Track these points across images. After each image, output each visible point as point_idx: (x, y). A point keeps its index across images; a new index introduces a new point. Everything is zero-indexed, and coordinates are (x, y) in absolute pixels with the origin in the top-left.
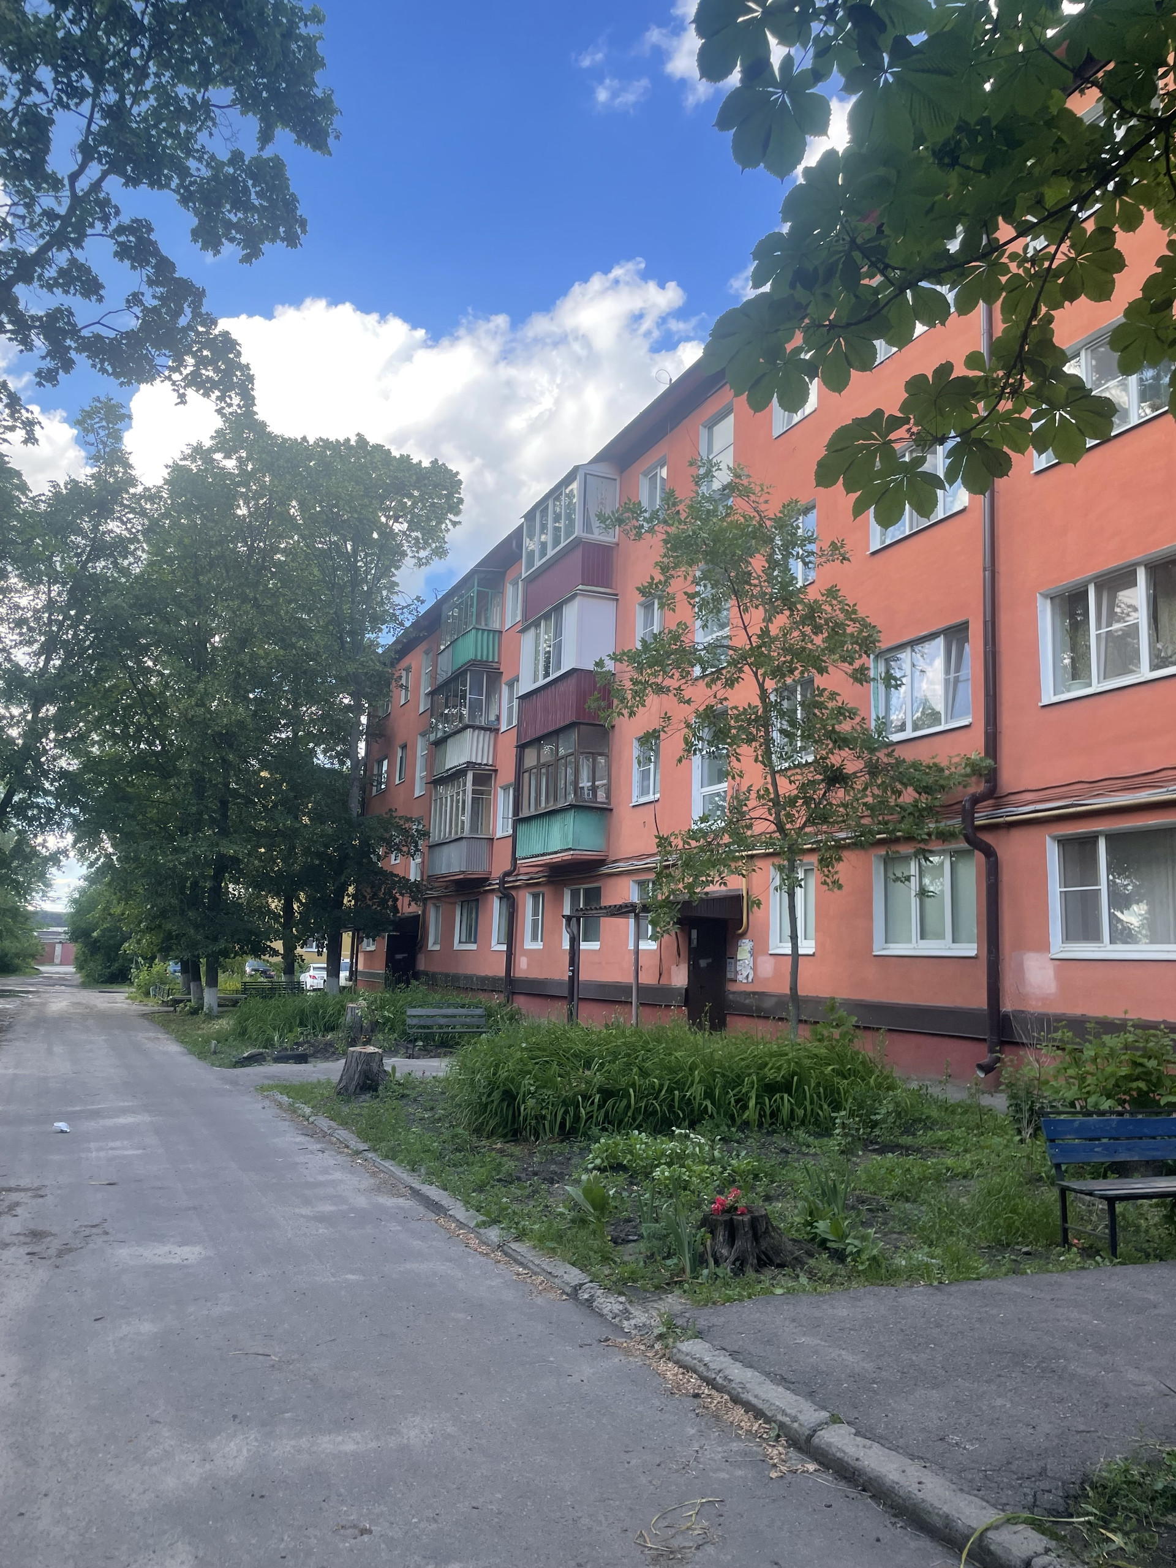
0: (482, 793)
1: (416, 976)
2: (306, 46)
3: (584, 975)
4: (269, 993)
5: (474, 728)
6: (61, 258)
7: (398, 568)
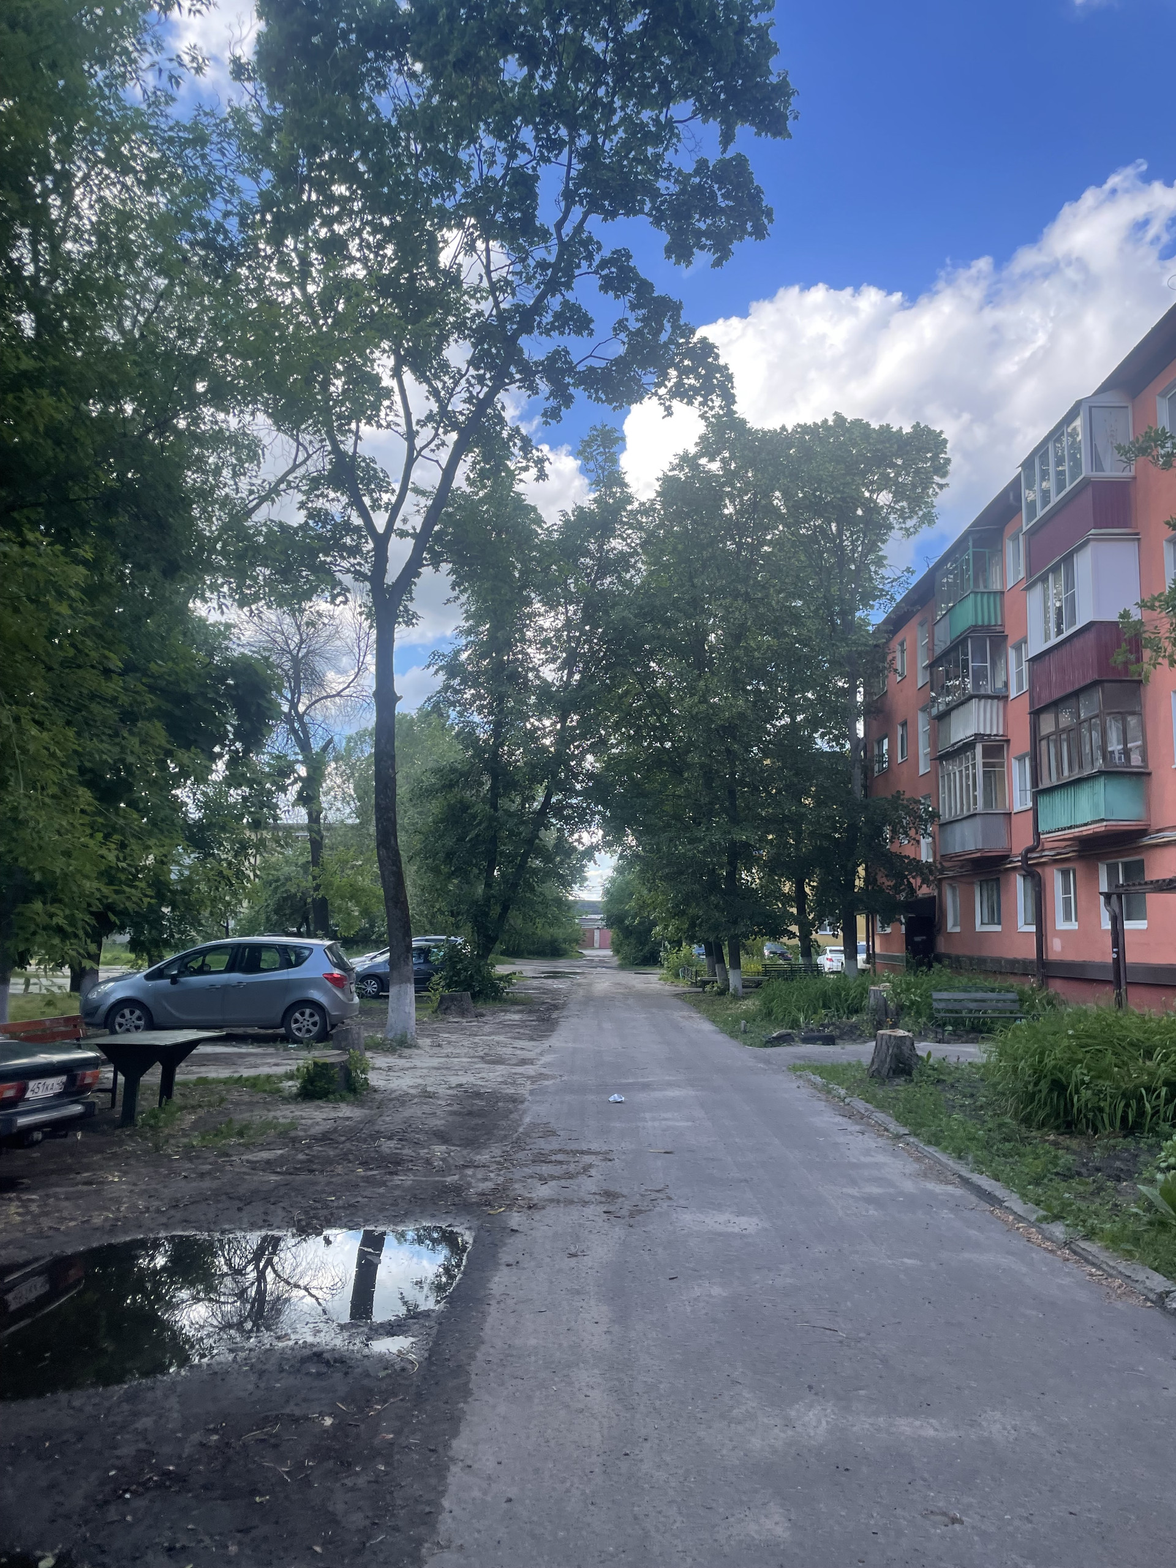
0: (993, 765)
1: (939, 959)
2: (758, 37)
3: (1131, 958)
4: (790, 974)
5: (980, 697)
6: (555, 303)
7: (884, 542)
